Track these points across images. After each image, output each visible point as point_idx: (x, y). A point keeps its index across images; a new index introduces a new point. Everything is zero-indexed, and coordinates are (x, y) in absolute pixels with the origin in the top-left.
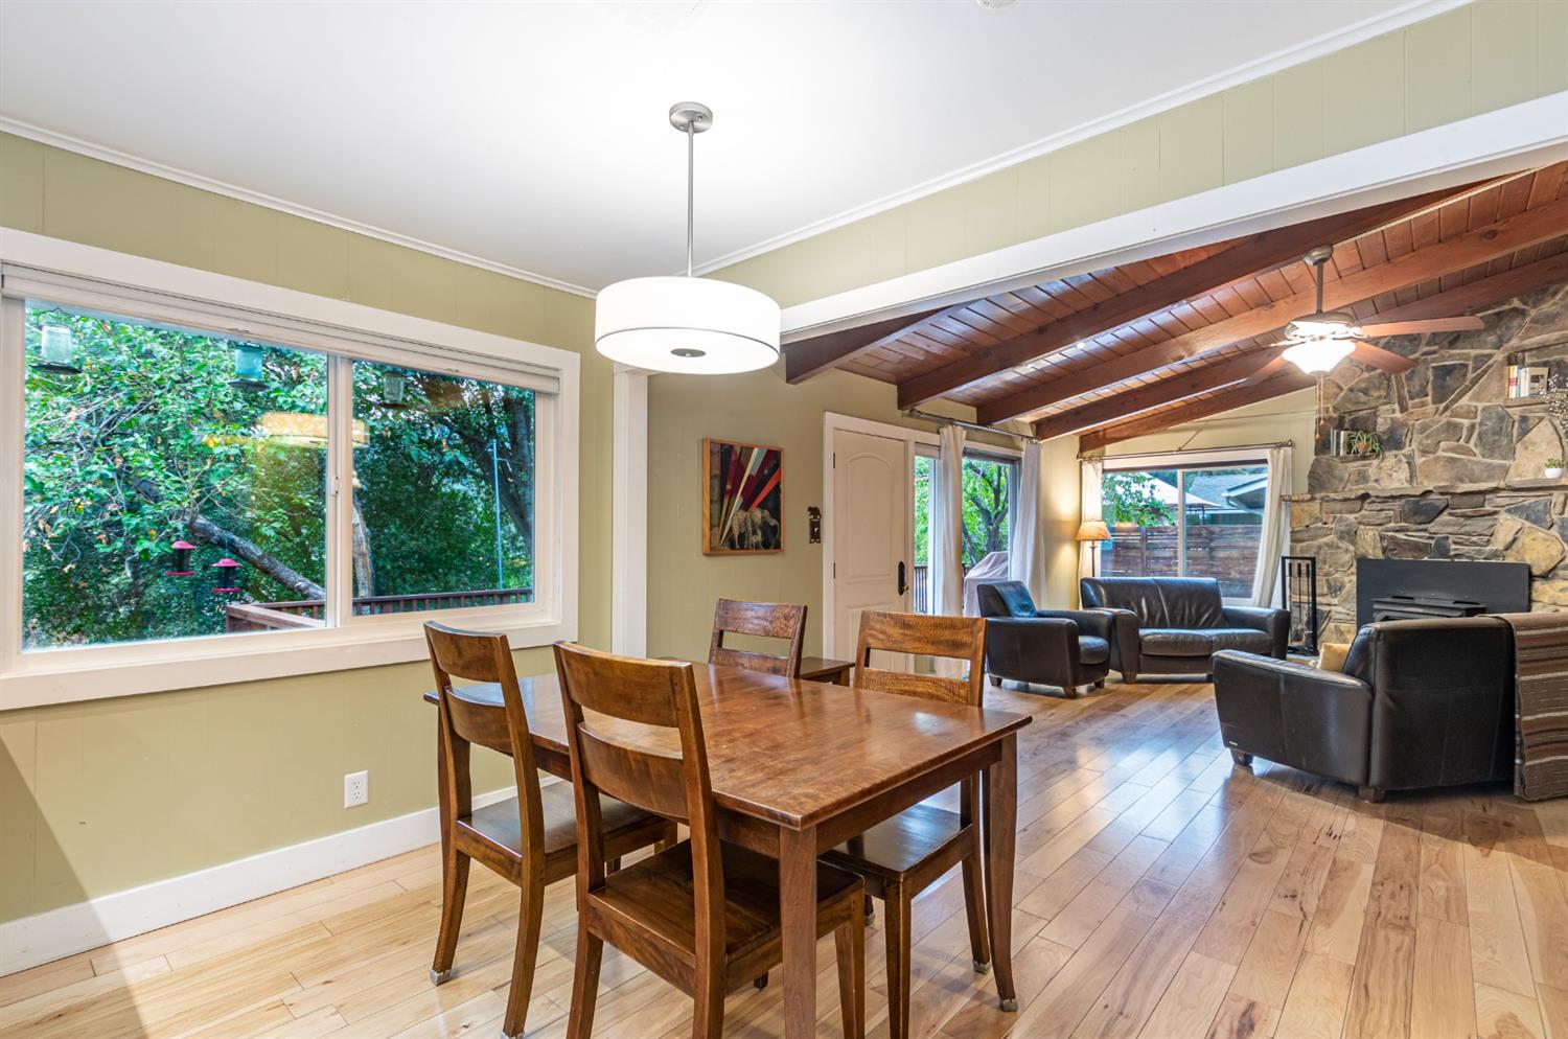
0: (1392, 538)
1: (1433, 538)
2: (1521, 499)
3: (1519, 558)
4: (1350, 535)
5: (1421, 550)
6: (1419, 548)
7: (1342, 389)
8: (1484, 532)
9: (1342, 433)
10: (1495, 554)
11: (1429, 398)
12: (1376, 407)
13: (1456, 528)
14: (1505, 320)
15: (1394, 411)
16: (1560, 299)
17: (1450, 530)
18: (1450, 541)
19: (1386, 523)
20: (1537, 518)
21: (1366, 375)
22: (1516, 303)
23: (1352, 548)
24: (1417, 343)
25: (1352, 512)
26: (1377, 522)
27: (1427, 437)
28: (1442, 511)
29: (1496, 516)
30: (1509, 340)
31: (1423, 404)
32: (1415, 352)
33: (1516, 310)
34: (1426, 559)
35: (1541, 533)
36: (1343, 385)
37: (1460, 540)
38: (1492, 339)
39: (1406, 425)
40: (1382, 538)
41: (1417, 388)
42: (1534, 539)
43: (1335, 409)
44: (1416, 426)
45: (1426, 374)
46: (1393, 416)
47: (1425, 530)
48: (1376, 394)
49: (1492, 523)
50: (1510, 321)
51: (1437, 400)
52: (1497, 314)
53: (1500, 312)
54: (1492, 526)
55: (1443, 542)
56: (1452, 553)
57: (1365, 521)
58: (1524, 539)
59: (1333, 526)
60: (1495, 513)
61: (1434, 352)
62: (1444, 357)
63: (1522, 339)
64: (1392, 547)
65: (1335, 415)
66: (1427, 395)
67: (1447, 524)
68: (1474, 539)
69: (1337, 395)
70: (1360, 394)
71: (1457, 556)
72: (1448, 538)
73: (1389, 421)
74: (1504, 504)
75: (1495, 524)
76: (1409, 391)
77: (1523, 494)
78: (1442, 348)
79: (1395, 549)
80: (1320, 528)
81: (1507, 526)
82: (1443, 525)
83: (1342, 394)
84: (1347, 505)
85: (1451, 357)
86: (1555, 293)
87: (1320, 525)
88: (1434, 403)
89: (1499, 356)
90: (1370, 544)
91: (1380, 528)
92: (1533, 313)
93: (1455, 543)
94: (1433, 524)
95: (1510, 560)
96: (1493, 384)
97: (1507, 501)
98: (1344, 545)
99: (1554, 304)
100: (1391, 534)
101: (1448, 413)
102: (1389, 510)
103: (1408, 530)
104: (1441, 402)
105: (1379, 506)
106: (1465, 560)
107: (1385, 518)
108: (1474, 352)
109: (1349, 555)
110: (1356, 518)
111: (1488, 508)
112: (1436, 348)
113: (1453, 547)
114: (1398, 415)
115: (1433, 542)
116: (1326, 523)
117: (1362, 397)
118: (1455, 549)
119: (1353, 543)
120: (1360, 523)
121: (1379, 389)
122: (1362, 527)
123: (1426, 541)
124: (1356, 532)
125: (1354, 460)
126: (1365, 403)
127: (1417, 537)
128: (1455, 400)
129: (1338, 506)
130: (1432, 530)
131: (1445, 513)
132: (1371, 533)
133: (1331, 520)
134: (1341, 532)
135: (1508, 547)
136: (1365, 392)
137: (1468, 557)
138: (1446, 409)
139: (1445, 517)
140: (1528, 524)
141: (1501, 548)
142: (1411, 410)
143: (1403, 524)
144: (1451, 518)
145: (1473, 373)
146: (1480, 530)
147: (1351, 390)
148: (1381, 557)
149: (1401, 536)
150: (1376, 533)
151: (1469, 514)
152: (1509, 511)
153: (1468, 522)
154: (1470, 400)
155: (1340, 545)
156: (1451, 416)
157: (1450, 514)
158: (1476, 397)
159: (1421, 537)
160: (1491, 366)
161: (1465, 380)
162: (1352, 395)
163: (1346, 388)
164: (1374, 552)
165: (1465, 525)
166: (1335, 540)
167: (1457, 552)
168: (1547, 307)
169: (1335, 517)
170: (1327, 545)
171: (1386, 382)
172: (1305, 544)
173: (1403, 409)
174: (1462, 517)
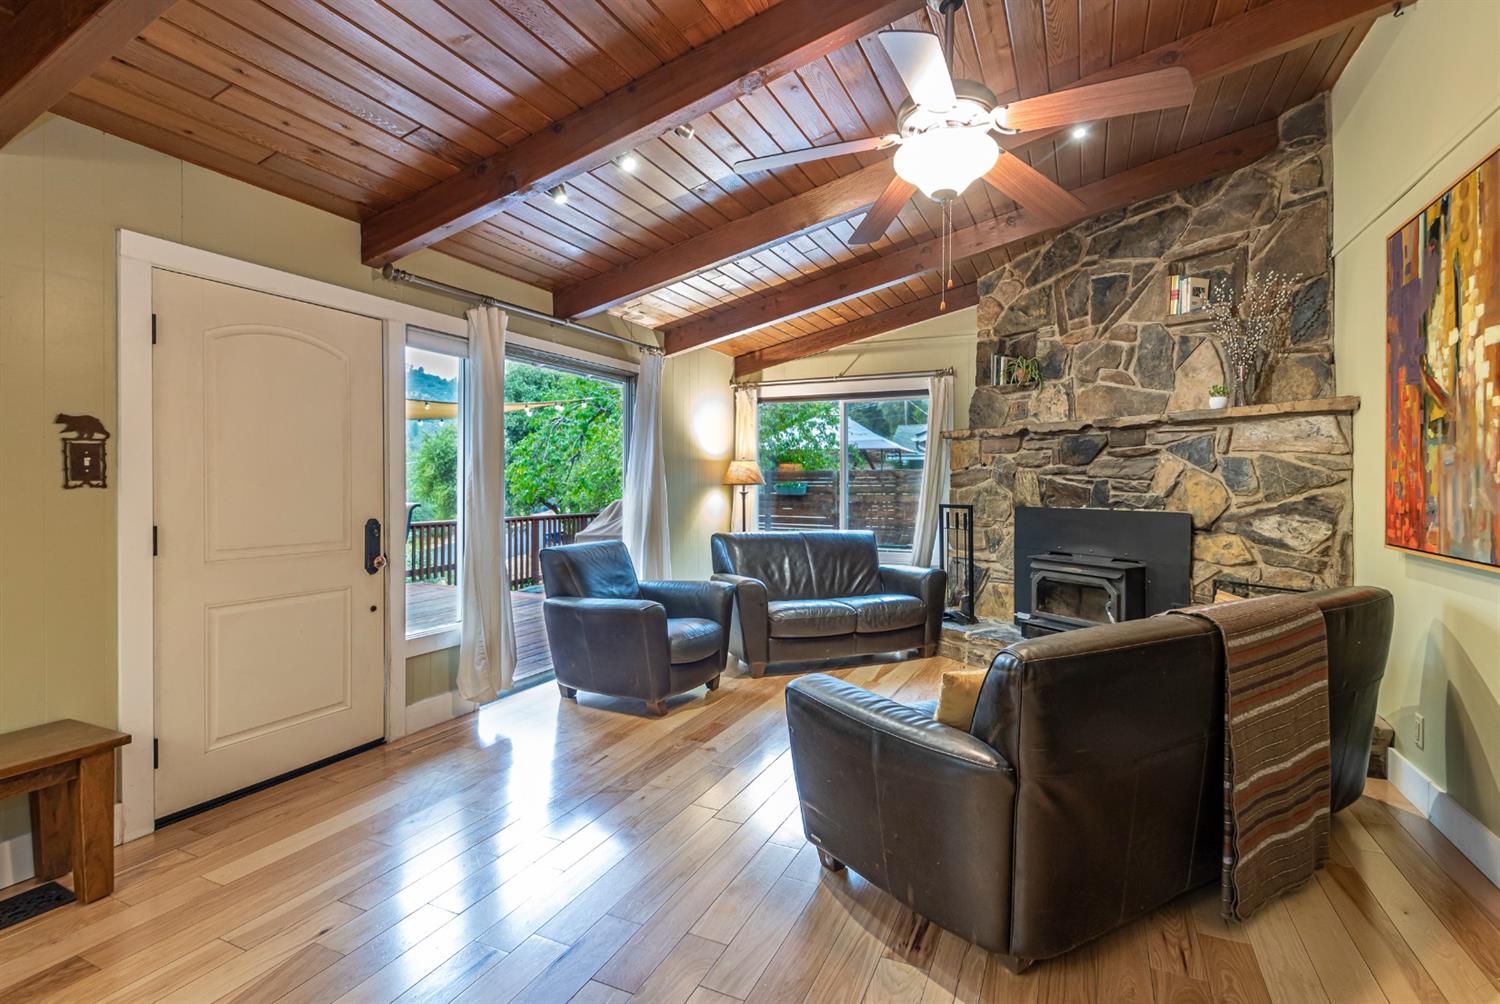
0: (1051, 482)
1: (1091, 482)
2: (1184, 435)
3: (1181, 507)
4: (1008, 479)
5: (1079, 497)
6: (1077, 494)
7: (1002, 308)
8: (1145, 475)
9: (1003, 359)
10: (1156, 502)
11: (1089, 317)
12: (1035, 330)
13: (1116, 470)
14: (1166, 222)
15: (1053, 334)
16: (1223, 195)
17: (1109, 472)
18: (1109, 486)
19: (1045, 464)
20: (1199, 457)
21: (1026, 291)
22: (1179, 201)
23: (1010, 494)
24: (1076, 251)
25: (1010, 451)
26: (1036, 464)
27: (1086, 364)
28: (1101, 451)
29: (1157, 456)
30: (1171, 245)
31: (1083, 325)
32: (1075, 263)
33: (1178, 209)
34: (1084, 507)
35: (1204, 477)
36: (1003, 304)
37: (1120, 485)
38: (1153, 244)
39: (1065, 349)
40: (1040, 482)
41: (1077, 306)
42: (1197, 484)
43: (996, 331)
44: (1075, 350)
45: (1086, 288)
46: (1052, 339)
47: (1084, 473)
48: (1035, 313)
49: (1151, 464)
50: (1172, 222)
51: (1097, 320)
52: (1159, 214)
53: (1163, 212)
54: (1152, 468)
55: (1103, 488)
56: (1111, 501)
57: (1024, 461)
58: (1187, 484)
59: (992, 468)
60: (1156, 452)
61: (1094, 263)
62: (1103, 268)
63: (1185, 244)
64: (1051, 493)
65: (996, 339)
66: (1086, 314)
67: (1105, 465)
68: (1134, 483)
69: (998, 315)
70: (1021, 313)
71: (1116, 504)
72: (1106, 482)
73: (1048, 345)
74: (1165, 441)
75: (1155, 466)
76: (1068, 309)
77: (1185, 428)
78: (1101, 257)
79: (1053, 496)
80: (979, 470)
81: (1169, 467)
82: (1102, 467)
83: (1003, 314)
84: (1007, 443)
85: (1112, 268)
86: (1217, 190)
87: (979, 466)
88: (1093, 322)
89: (1161, 265)
90: (1028, 490)
91: (1039, 470)
92: (1195, 212)
93: (1114, 488)
94: (1092, 465)
95: (1171, 509)
96: (1153, 298)
97: (1169, 437)
98: (1003, 490)
99: (1218, 201)
100: (1049, 477)
101: (1107, 335)
102: (1047, 449)
103: (1066, 473)
104: (1101, 321)
105: (1038, 445)
106: (1124, 509)
107: (1043, 458)
108: (1134, 262)
109: (1008, 503)
110: (1014, 459)
111: (1149, 446)
112: (1096, 257)
113: (1112, 493)
114: (1057, 338)
115: (1091, 487)
116: (985, 465)
117: (1023, 318)
118: (1115, 496)
119: (1012, 488)
120: (1018, 464)
121: (1039, 307)
122: (1020, 469)
123: (1085, 486)
124: (1014, 475)
125: (1014, 391)
126: (1025, 324)
127: (1076, 481)
128: (1115, 319)
129: (997, 444)
130: (1092, 473)
131: (1105, 452)
132: (1029, 476)
133: (990, 460)
134: (1000, 475)
135: (1169, 493)
136: (1025, 310)
137: (1127, 506)
138: (1105, 329)
139: (1104, 457)
140: (1190, 465)
141: (1162, 494)
142: (1070, 332)
143: (1062, 466)
144: (1110, 458)
145: (1133, 286)
146: (1140, 473)
147: (1012, 309)
148: (1040, 505)
149: (1059, 479)
150: (1035, 477)
151: (1129, 453)
152: (1170, 450)
153: (1128, 463)
154: (1130, 319)
155: (999, 490)
156: (1111, 338)
157: (1109, 454)
158: (1136, 316)
159: (1080, 481)
160: (1151, 277)
161: (1125, 295)
162: (1012, 316)
163: (1006, 307)
164: (1032, 500)
165: (1125, 467)
166: (994, 484)
167: (1117, 499)
168: (1210, 204)
169: (993, 458)
170: (986, 491)
171: (1046, 298)
172: (964, 489)
173: (1063, 331)
174: (1122, 456)
